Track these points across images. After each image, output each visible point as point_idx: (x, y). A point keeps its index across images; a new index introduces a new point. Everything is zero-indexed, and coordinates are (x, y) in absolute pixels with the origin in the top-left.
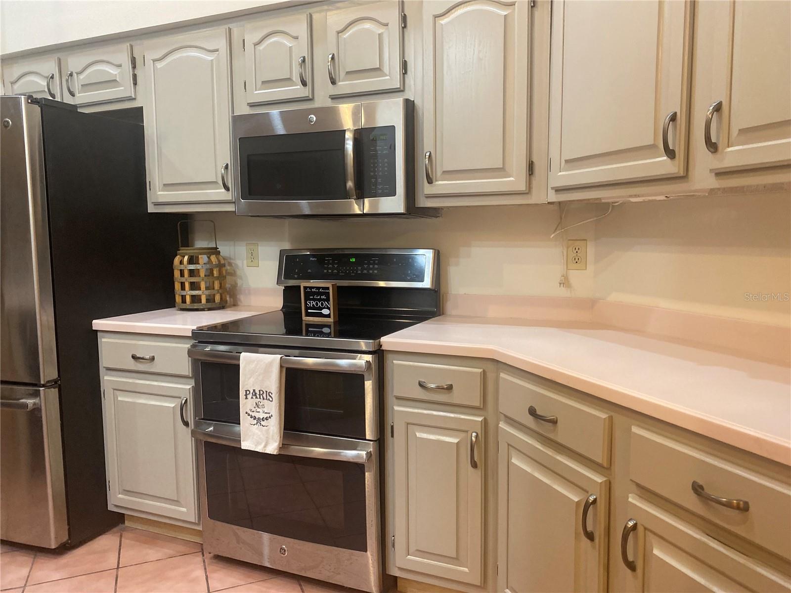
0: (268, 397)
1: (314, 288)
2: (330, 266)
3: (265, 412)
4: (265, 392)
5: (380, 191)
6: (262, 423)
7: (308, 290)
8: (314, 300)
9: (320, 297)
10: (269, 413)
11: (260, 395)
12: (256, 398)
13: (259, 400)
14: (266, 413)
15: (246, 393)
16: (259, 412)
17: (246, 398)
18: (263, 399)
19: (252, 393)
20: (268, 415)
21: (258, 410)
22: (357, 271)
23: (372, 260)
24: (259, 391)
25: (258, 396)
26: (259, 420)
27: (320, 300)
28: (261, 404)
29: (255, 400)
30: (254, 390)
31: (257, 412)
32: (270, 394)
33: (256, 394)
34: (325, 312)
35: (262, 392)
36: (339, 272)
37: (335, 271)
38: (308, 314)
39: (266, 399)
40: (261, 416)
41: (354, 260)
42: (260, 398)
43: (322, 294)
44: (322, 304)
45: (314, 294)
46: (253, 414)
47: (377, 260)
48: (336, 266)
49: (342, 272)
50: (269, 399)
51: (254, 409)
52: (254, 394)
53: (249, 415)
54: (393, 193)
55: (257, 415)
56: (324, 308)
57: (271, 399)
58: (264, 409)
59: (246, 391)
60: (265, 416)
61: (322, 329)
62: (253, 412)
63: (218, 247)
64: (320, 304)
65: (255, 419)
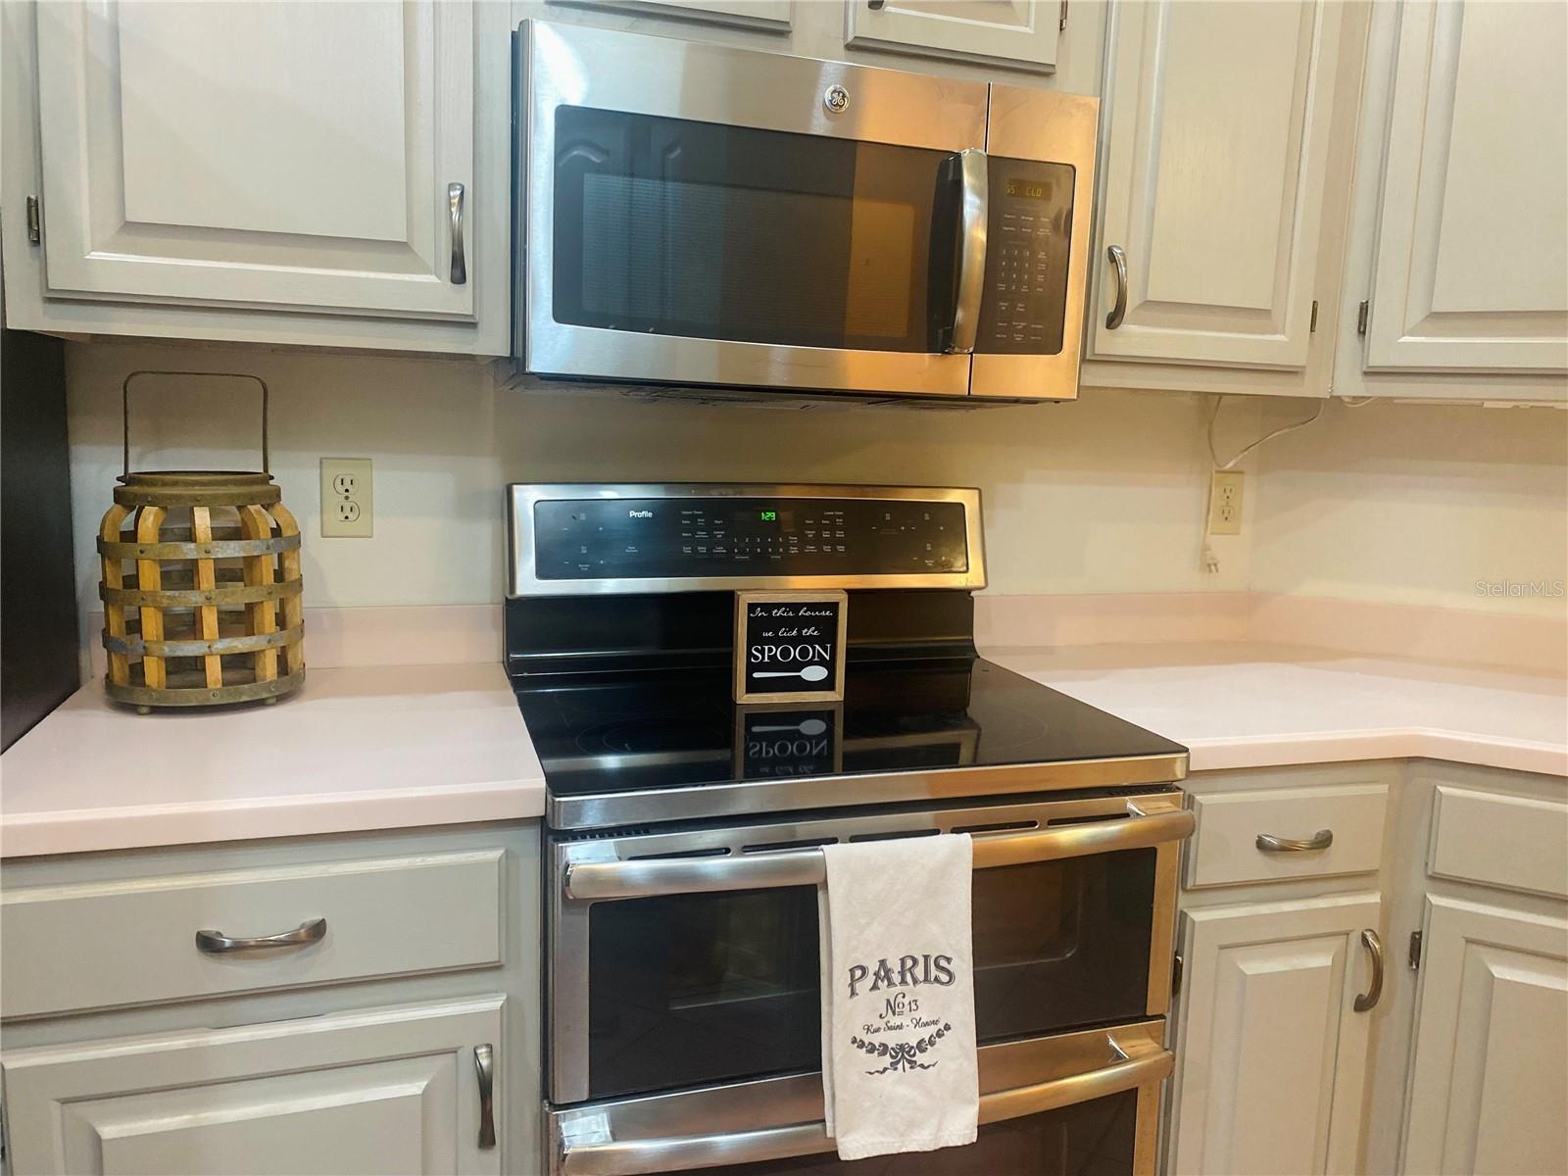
0: (934, 972)
1: (778, 606)
2: (702, 534)
3: (924, 1020)
4: (921, 961)
5: (1019, 338)
6: (920, 1058)
7: (759, 613)
8: (777, 641)
9: (800, 632)
10: (935, 1022)
11: (902, 973)
12: (891, 984)
13: (899, 989)
14: (926, 1024)
15: (852, 976)
16: (900, 1027)
17: (853, 993)
18: (915, 981)
19: (876, 974)
20: (933, 1029)
21: (895, 1021)
22: (787, 550)
23: (827, 518)
24: (903, 960)
25: (896, 978)
26: (903, 1055)
27: (794, 642)
28: (906, 1001)
29: (885, 991)
30: (883, 963)
31: (890, 1028)
32: (943, 963)
33: (888, 972)
34: (814, 673)
35: (909, 963)
36: (730, 551)
37: (720, 550)
38: (753, 686)
39: (926, 980)
40: (911, 1035)
41: (772, 515)
42: (903, 982)
43: (807, 622)
44: (804, 653)
45: (776, 624)
46: (876, 1039)
47: (839, 517)
48: (719, 534)
49: (742, 552)
50: (937, 980)
51: (878, 1023)
52: (882, 973)
53: (862, 1045)
54: (1053, 345)
55: (892, 1039)
56: (811, 663)
57: (944, 978)
58: (917, 1015)
59: (852, 971)
60: (926, 1033)
61: (798, 725)
62: (877, 1030)
63: (271, 473)
64: (795, 653)
65: (883, 1053)
